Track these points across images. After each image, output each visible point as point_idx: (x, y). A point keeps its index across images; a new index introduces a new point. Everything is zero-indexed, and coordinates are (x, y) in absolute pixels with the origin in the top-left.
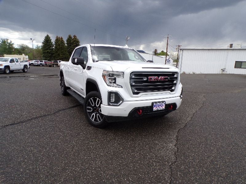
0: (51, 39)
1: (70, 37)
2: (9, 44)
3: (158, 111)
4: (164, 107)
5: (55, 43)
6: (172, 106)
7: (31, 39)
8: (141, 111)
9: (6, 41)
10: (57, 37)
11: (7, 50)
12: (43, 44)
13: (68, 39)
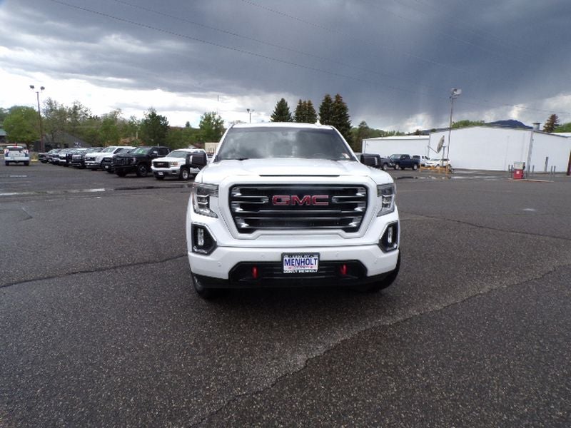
0: (288, 106)
1: (328, 99)
2: (217, 121)
3: (297, 274)
4: (316, 267)
5: (297, 114)
6: (345, 267)
7: (248, 110)
8: (255, 270)
9: (211, 116)
10: (300, 101)
11: (213, 134)
13: (323, 103)
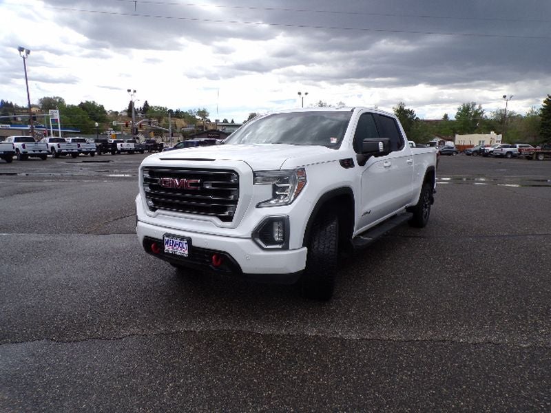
2: (476, 112)
4: (186, 252)
6: (214, 257)
8: (153, 245)
9: (470, 106)
11: (468, 125)
12: (545, 104)
